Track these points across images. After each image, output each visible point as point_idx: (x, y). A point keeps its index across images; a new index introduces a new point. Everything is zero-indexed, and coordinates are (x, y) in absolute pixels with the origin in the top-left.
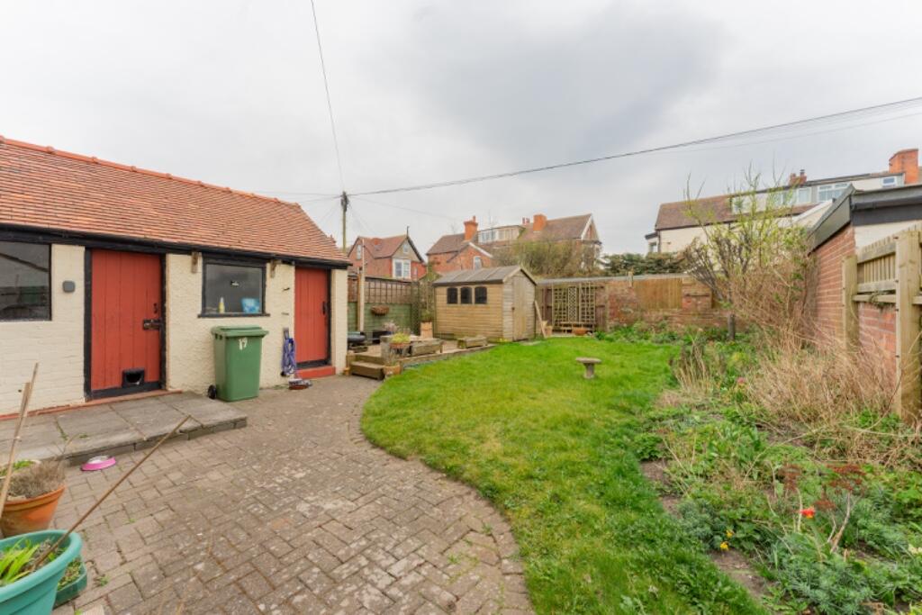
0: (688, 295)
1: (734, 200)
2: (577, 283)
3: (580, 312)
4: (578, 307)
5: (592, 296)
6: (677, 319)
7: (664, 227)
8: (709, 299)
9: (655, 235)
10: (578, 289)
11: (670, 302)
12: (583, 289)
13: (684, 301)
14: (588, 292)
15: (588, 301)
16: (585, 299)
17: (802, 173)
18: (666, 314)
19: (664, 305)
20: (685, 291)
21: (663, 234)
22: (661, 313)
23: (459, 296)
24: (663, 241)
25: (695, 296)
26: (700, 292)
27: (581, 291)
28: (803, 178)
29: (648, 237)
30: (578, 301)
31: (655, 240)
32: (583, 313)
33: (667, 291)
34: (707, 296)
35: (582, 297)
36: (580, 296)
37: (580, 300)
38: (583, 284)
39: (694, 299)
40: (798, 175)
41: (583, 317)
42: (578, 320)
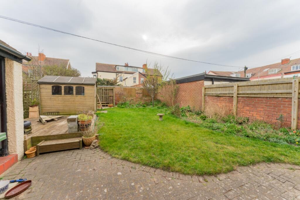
0: (138, 93)
1: (117, 67)
2: (102, 87)
3: (104, 98)
4: (103, 97)
5: (108, 93)
6: (135, 100)
7: (99, 70)
8: (142, 94)
9: (96, 72)
10: (102, 90)
11: (133, 95)
12: (105, 90)
13: (136, 94)
14: (107, 91)
15: (107, 94)
16: (106, 93)
17: (127, 63)
18: (132, 98)
19: (131, 96)
20: (137, 92)
21: (99, 72)
22: (131, 98)
23: (63, 91)
24: (98, 75)
25: (139, 93)
26: (140, 92)
27: (104, 90)
28: (127, 65)
29: (93, 73)
30: (103, 94)
31: (96, 74)
32: (105, 99)
33: (132, 92)
34: (141, 93)
35: (105, 93)
36: (103, 92)
37: (104, 93)
38: (105, 88)
39: (139, 94)
40: (127, 64)
41: (105, 100)
42: (103, 102)
